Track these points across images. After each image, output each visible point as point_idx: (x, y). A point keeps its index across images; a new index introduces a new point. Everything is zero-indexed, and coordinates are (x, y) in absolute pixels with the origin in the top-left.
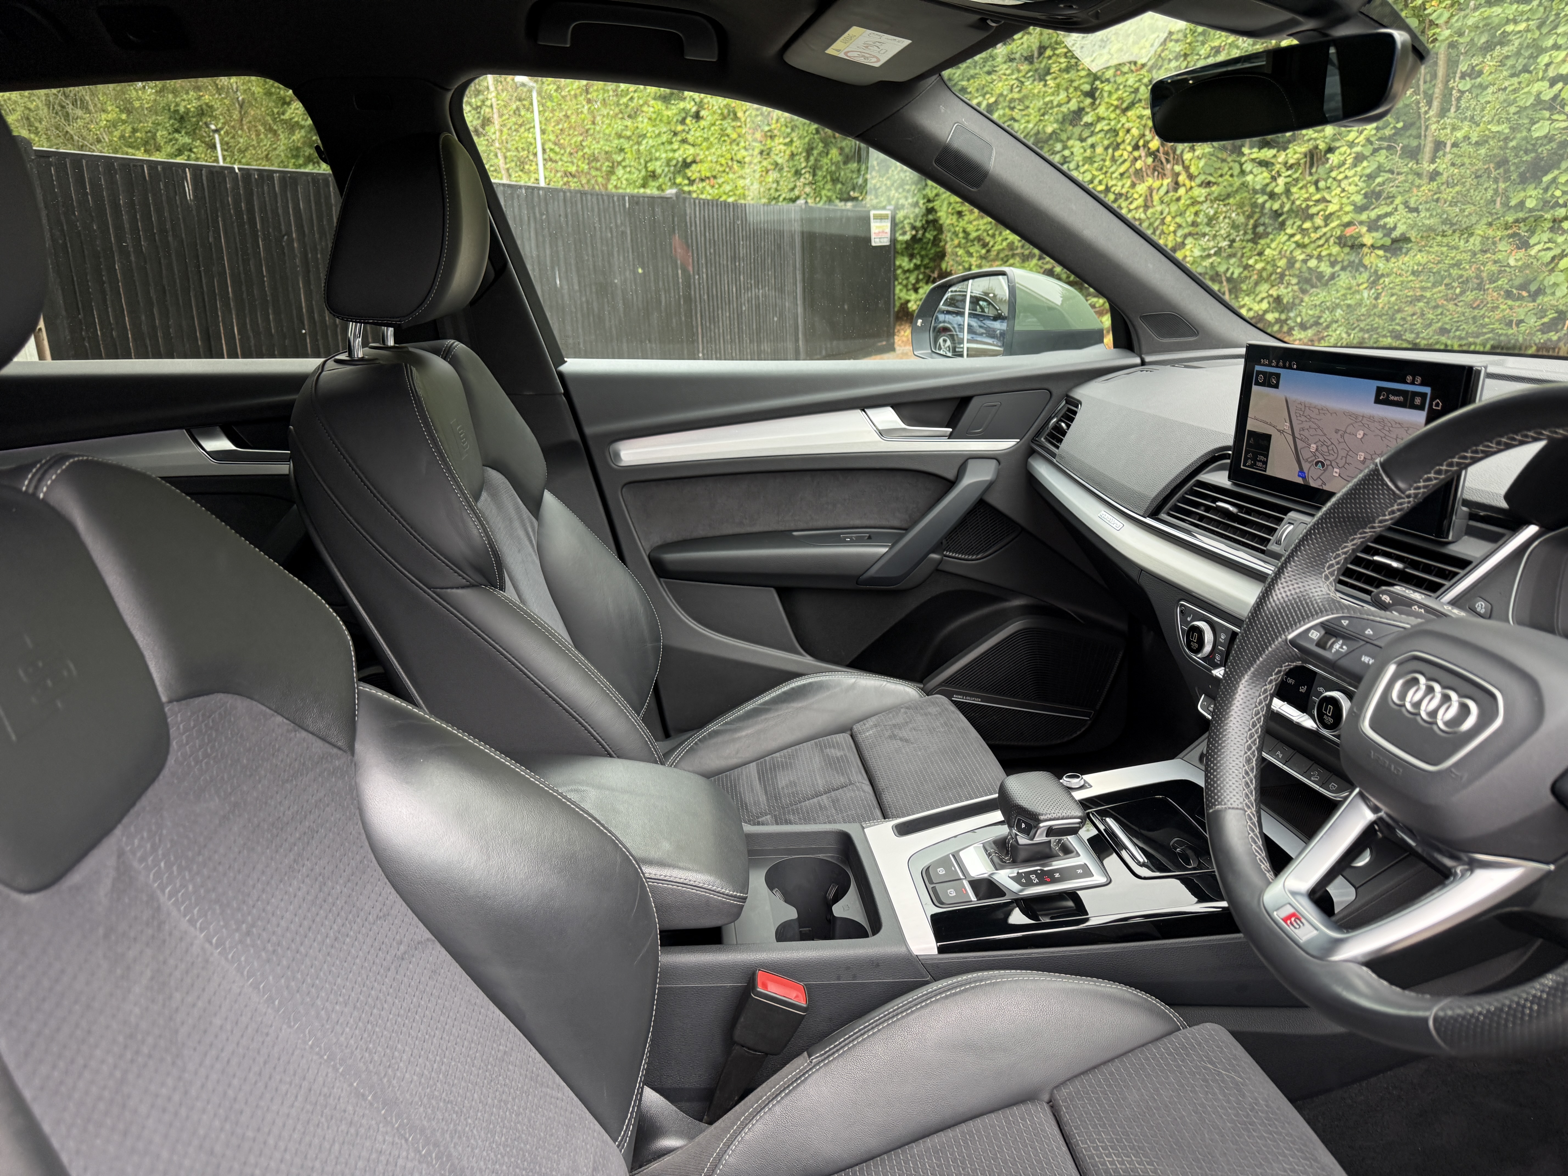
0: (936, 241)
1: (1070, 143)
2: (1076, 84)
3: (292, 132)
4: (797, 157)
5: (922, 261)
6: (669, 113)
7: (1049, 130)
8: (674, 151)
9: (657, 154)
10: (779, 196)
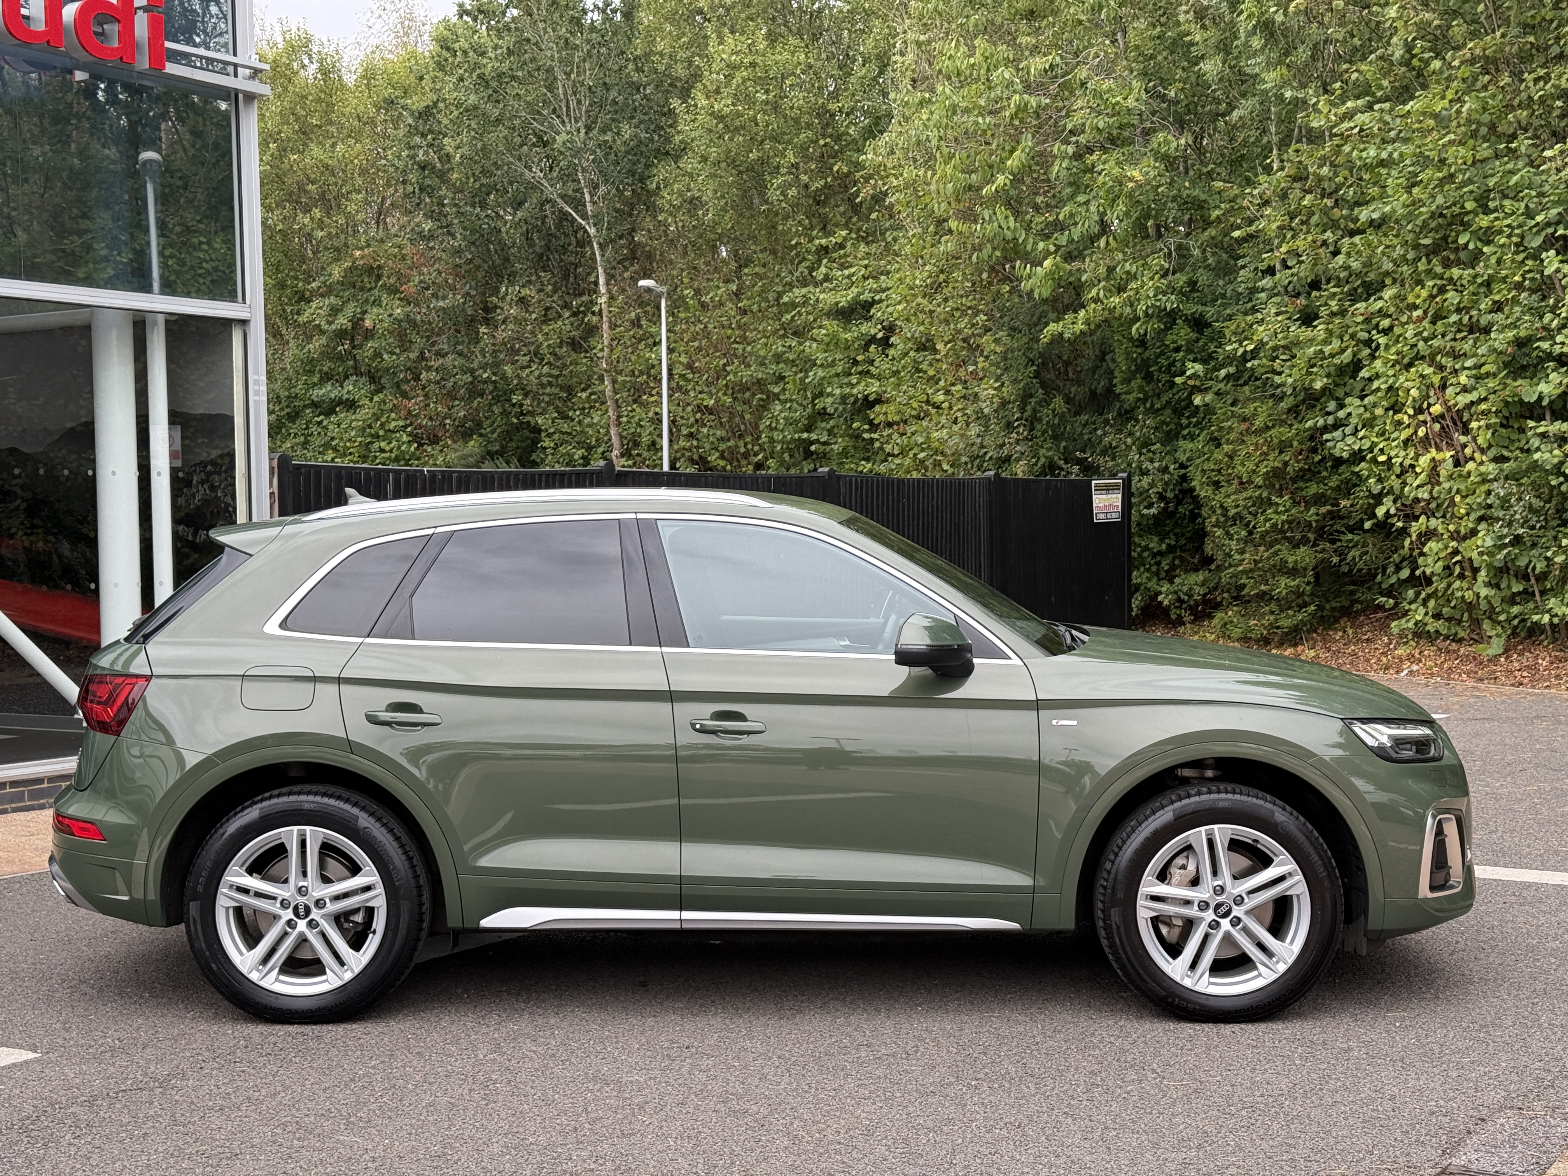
0: (1194, 516)
1: (1348, 400)
2: (1350, 331)
3: (309, 338)
4: (1011, 406)
5: (1177, 541)
6: (848, 336)
7: (1318, 385)
8: (853, 386)
9: (829, 390)
10: (986, 453)
